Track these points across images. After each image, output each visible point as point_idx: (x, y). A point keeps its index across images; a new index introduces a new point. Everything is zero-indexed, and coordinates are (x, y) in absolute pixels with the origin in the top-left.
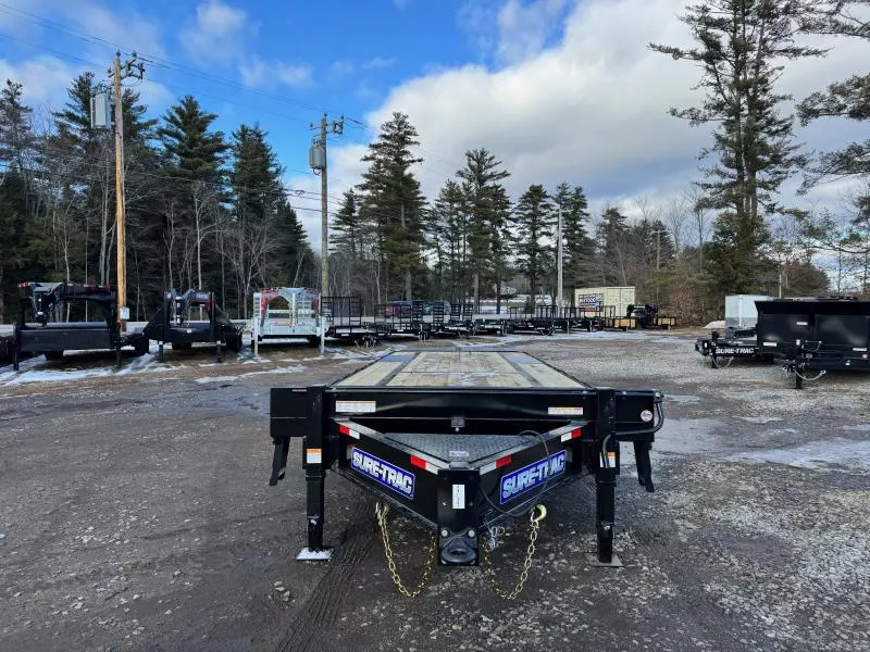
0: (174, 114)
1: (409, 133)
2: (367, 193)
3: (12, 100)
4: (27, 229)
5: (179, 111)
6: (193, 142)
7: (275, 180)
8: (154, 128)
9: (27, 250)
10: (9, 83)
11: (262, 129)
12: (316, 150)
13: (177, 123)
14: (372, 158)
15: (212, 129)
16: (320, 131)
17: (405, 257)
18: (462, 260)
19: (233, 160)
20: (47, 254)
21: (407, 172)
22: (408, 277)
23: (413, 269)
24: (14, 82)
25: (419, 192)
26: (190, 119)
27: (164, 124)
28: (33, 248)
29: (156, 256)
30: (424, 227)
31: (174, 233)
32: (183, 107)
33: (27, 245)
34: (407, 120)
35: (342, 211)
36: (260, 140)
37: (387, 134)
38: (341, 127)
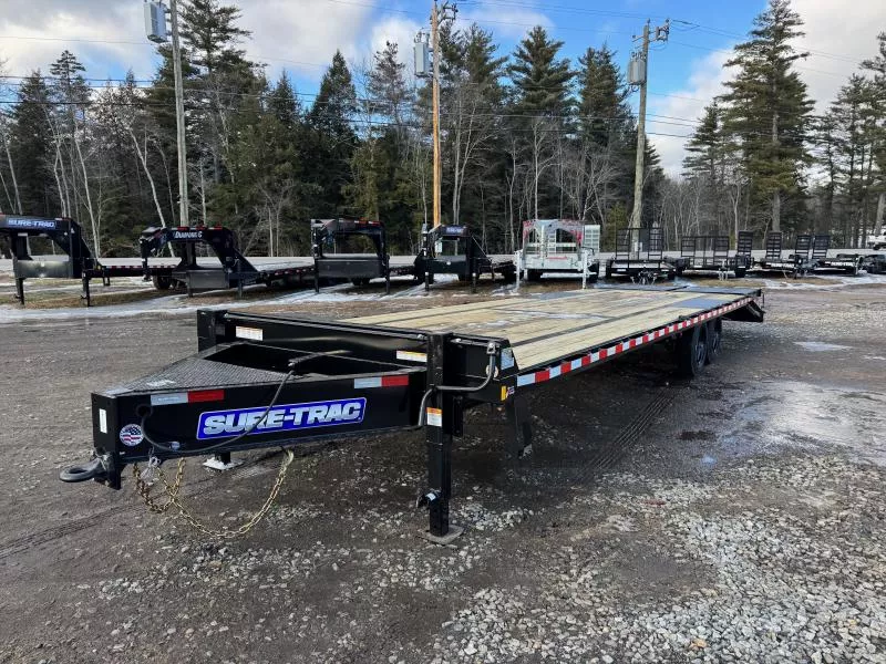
0: (523, 48)
1: (791, 23)
2: (729, 105)
3: (390, 60)
4: (397, 174)
5: (528, 44)
6: (539, 75)
7: (622, 103)
8: (504, 65)
9: (395, 194)
10: (388, 44)
11: (610, 49)
12: (635, 64)
13: (526, 58)
14: (738, 61)
15: (559, 57)
16: (642, 42)
17: (773, 178)
18: (865, 178)
19: (579, 87)
20: (411, 196)
21: (788, 73)
22: (777, 203)
23: (783, 193)
24: (391, 43)
25: (805, 96)
26: (539, 49)
27: (513, 61)
28: (400, 191)
29: (499, 193)
30: (809, 139)
31: (516, 169)
32: (532, 40)
33: (396, 188)
34: (788, 7)
35: (701, 130)
36: (608, 62)
37: (760, 29)
38: (667, 32)
